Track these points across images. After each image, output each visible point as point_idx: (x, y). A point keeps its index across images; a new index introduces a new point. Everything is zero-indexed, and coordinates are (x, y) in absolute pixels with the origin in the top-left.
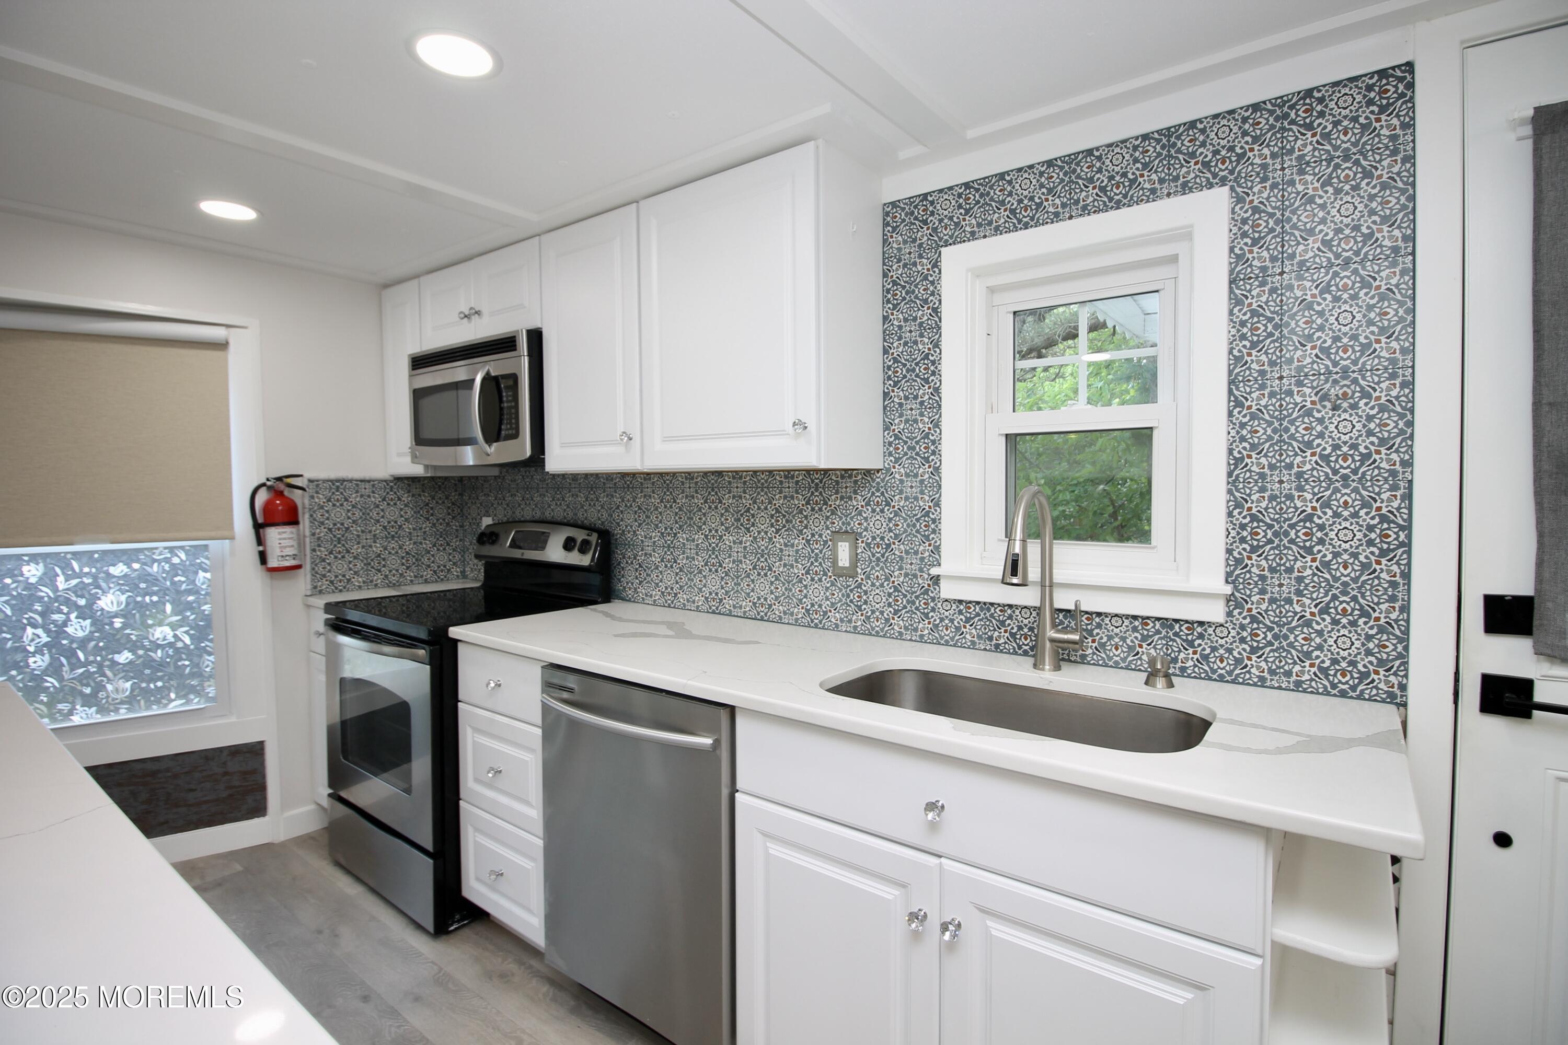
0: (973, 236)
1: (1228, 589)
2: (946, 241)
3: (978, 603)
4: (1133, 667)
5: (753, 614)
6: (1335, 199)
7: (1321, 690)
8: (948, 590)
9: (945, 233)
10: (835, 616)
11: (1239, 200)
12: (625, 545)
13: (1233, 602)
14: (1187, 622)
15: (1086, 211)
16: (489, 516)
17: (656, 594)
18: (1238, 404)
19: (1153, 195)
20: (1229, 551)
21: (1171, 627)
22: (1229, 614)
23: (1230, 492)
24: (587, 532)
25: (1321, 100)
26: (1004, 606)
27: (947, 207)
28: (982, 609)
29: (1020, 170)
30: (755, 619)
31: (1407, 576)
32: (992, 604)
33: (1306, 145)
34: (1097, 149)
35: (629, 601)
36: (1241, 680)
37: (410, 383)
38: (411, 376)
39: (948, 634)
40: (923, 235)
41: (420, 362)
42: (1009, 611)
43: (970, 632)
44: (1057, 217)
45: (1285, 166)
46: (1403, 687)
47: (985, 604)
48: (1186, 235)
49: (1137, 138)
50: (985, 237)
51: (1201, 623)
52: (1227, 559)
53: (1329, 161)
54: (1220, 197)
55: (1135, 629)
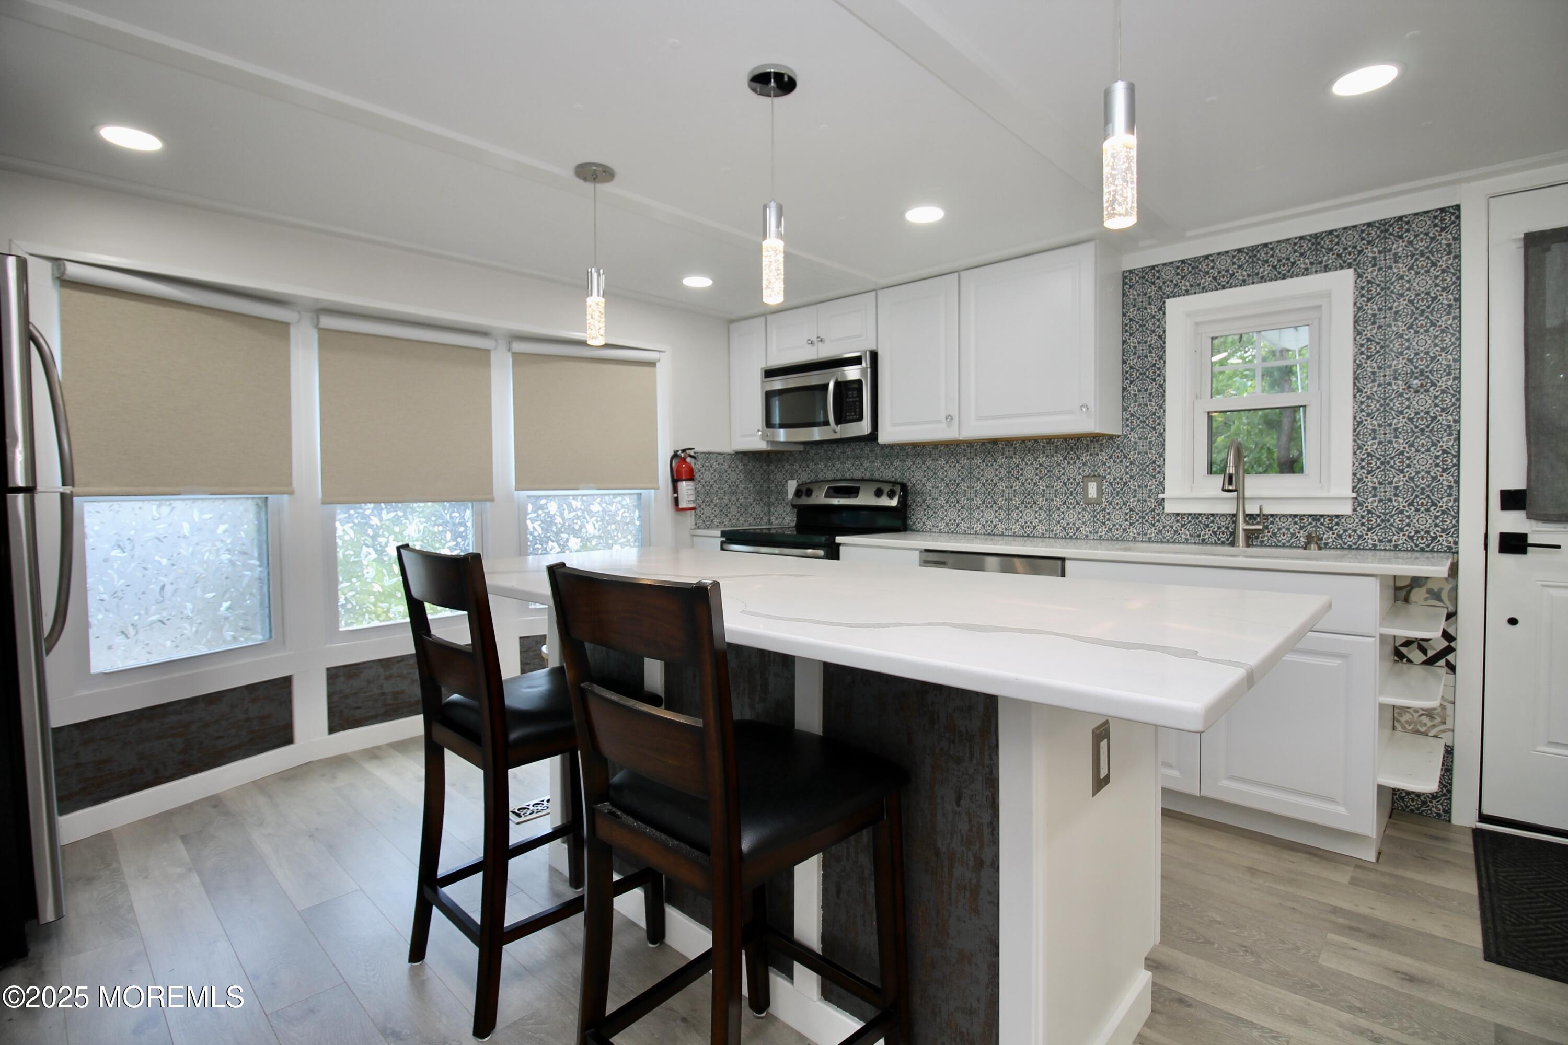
0: (1187, 292)
1: (1354, 495)
2: (1168, 295)
3: (1190, 514)
4: (1294, 545)
5: (1021, 533)
6: (1416, 277)
7: (1409, 549)
8: (1169, 508)
9: (1167, 290)
10: (1085, 530)
11: (1360, 276)
12: (915, 493)
13: (1358, 503)
14: (1328, 516)
15: (1263, 279)
16: (794, 479)
17: (942, 525)
18: (1360, 391)
19: (1306, 272)
20: (1354, 474)
21: (1319, 520)
22: (1355, 510)
23: (1355, 441)
24: (891, 484)
25: (1407, 223)
26: (1208, 515)
27: (1168, 274)
28: (1193, 518)
29: (1219, 254)
30: (1023, 536)
31: (1457, 482)
32: (1200, 515)
33: (1399, 247)
34: (1271, 243)
35: (919, 531)
36: (1362, 547)
37: (762, 387)
38: (763, 382)
39: (1168, 536)
40: (1152, 291)
41: (770, 373)
42: (1212, 518)
43: (1184, 533)
44: (1244, 283)
45: (1387, 258)
46: (1456, 543)
47: (1195, 514)
48: (1328, 295)
49: (1296, 238)
50: (1195, 293)
51: (1337, 516)
52: (1353, 479)
53: (1412, 256)
54: (1348, 275)
55: (1296, 523)
